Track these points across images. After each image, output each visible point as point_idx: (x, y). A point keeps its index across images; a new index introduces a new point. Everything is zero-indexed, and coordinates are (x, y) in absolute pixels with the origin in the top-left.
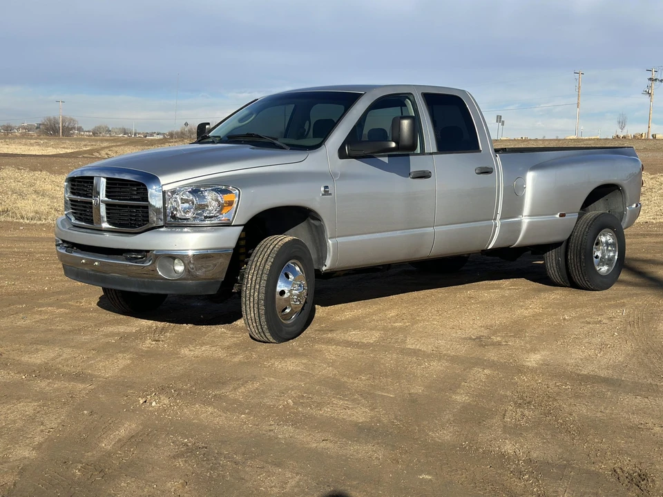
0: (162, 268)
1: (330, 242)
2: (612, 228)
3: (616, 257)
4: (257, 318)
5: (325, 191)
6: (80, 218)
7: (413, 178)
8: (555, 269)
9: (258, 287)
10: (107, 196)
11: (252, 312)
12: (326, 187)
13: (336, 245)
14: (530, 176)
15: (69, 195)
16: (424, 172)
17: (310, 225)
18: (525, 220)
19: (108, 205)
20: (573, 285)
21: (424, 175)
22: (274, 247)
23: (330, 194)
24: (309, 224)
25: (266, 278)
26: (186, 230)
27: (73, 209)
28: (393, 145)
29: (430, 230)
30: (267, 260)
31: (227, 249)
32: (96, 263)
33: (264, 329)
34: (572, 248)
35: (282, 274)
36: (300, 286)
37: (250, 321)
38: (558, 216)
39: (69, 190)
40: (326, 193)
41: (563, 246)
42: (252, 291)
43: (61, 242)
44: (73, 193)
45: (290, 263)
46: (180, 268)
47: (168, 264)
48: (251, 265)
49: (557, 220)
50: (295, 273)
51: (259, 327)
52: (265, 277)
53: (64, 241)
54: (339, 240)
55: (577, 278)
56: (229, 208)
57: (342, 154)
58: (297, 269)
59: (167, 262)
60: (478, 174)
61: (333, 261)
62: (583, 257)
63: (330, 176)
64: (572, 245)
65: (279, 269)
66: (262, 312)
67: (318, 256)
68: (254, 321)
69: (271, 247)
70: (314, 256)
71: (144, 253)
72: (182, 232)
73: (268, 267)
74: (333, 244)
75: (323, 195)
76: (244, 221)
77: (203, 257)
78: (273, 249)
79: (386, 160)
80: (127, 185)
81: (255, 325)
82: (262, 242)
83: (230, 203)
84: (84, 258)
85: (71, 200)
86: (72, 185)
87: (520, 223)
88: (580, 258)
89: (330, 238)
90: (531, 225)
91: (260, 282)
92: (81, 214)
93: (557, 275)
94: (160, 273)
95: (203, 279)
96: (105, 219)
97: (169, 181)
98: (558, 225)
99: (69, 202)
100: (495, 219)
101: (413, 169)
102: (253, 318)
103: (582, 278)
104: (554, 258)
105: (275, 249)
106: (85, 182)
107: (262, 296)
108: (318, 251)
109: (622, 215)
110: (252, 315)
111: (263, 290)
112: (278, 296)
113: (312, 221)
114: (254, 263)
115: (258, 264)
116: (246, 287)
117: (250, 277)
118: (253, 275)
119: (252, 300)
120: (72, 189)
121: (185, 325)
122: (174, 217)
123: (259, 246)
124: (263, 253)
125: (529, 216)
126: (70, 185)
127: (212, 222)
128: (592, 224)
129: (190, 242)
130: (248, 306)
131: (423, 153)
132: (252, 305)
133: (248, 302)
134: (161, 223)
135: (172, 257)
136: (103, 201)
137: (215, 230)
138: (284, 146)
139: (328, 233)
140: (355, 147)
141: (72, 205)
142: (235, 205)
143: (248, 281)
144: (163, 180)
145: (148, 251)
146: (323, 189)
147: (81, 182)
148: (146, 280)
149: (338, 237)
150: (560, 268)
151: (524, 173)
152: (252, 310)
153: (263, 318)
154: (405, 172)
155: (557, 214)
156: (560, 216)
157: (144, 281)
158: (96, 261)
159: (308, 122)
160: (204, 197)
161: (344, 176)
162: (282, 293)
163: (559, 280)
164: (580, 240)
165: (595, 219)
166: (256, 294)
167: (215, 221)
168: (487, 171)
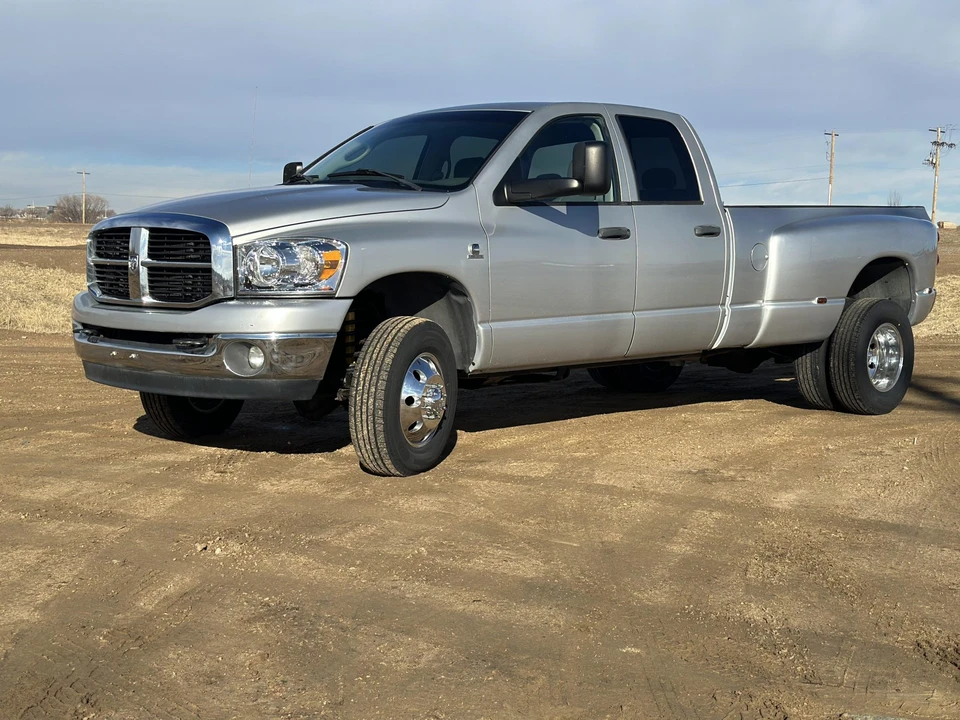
0: (231, 359)
1: (480, 328)
2: (894, 322)
3: (901, 365)
4: (372, 437)
5: (474, 252)
6: (110, 290)
7: (604, 238)
8: (811, 382)
9: (373, 390)
10: (150, 256)
11: (365, 428)
12: (475, 246)
13: (489, 333)
14: (775, 243)
15: (92, 259)
16: (619, 229)
17: (450, 303)
18: (768, 308)
19: (151, 269)
20: (838, 406)
21: (619, 234)
22: (399, 331)
23: (482, 257)
24: (450, 301)
25: (385, 377)
26: (267, 303)
27: (99, 278)
28: (575, 184)
29: (629, 316)
30: (387, 351)
31: (327, 333)
32: (133, 356)
33: (382, 454)
34: (837, 350)
35: (409, 372)
36: (436, 391)
37: (361, 442)
38: (815, 302)
39: (94, 251)
40: (475, 254)
41: (823, 347)
42: (365, 396)
43: (80, 327)
44: (99, 255)
45: (420, 357)
46: (257, 360)
47: (239, 354)
48: (364, 359)
49: (815, 307)
50: (428, 372)
51: (375, 450)
52: (384, 375)
53: (85, 326)
54: (495, 325)
55: (843, 394)
56: (331, 272)
57: (499, 198)
58: (432, 366)
59: (238, 352)
60: (698, 235)
61: (485, 357)
62: (852, 364)
63: (482, 230)
64: (835, 347)
65: (404, 365)
66: (380, 428)
67: (463, 350)
68: (367, 441)
69: (394, 332)
70: (457, 351)
71: (204, 339)
72: (261, 306)
73: (388, 360)
74: (485, 331)
75: (471, 257)
76: (353, 292)
77: (292, 344)
78: (396, 334)
79: (563, 209)
80: (180, 238)
81: (368, 447)
82: (381, 325)
83: (333, 265)
84: (114, 349)
85: (97, 266)
86: (99, 242)
87: (759, 312)
88: (848, 365)
89: (480, 323)
90: (775, 314)
91: (377, 382)
92: (111, 285)
93: (814, 392)
94: (228, 367)
95: (291, 377)
96: (147, 290)
97: (242, 232)
98: (817, 316)
99: (94, 269)
100: (723, 304)
101: (603, 225)
102: (366, 438)
103: (851, 396)
104: (808, 366)
105: (399, 334)
106: (117, 237)
107: (380, 404)
108: (462, 344)
109: (909, 304)
110: (365, 432)
111: (381, 395)
112: (403, 405)
113: (454, 297)
114: (368, 356)
115: (374, 356)
116: (357, 391)
117: (362, 375)
118: (366, 373)
119: (364, 410)
120: (98, 248)
121: (264, 453)
122: (249, 285)
123: (375, 331)
124: (382, 340)
125: (773, 301)
126: (95, 243)
127: (307, 292)
128: (865, 315)
129: (273, 321)
130: (359, 420)
131: (617, 201)
132: (364, 417)
133: (359, 413)
134: (231, 294)
135: (246, 344)
136: (143, 264)
137: (311, 305)
138: (413, 186)
139: (478, 315)
140: (517, 190)
141: (98, 272)
142: (340, 268)
143: (358, 381)
144: (234, 229)
145: (210, 335)
146: (470, 248)
147: (111, 237)
148: (207, 378)
149: (492, 321)
150: (818, 381)
151: (766, 237)
152: (365, 425)
153: (381, 437)
154: (592, 228)
155: (814, 299)
156: (819, 302)
157: (204, 381)
158: (133, 352)
159: (446, 163)
160: (294, 256)
161: (501, 231)
162: (410, 401)
163: (817, 400)
164: (848, 338)
165: (870, 308)
166: (371, 400)
167: (311, 291)
168: (711, 232)
